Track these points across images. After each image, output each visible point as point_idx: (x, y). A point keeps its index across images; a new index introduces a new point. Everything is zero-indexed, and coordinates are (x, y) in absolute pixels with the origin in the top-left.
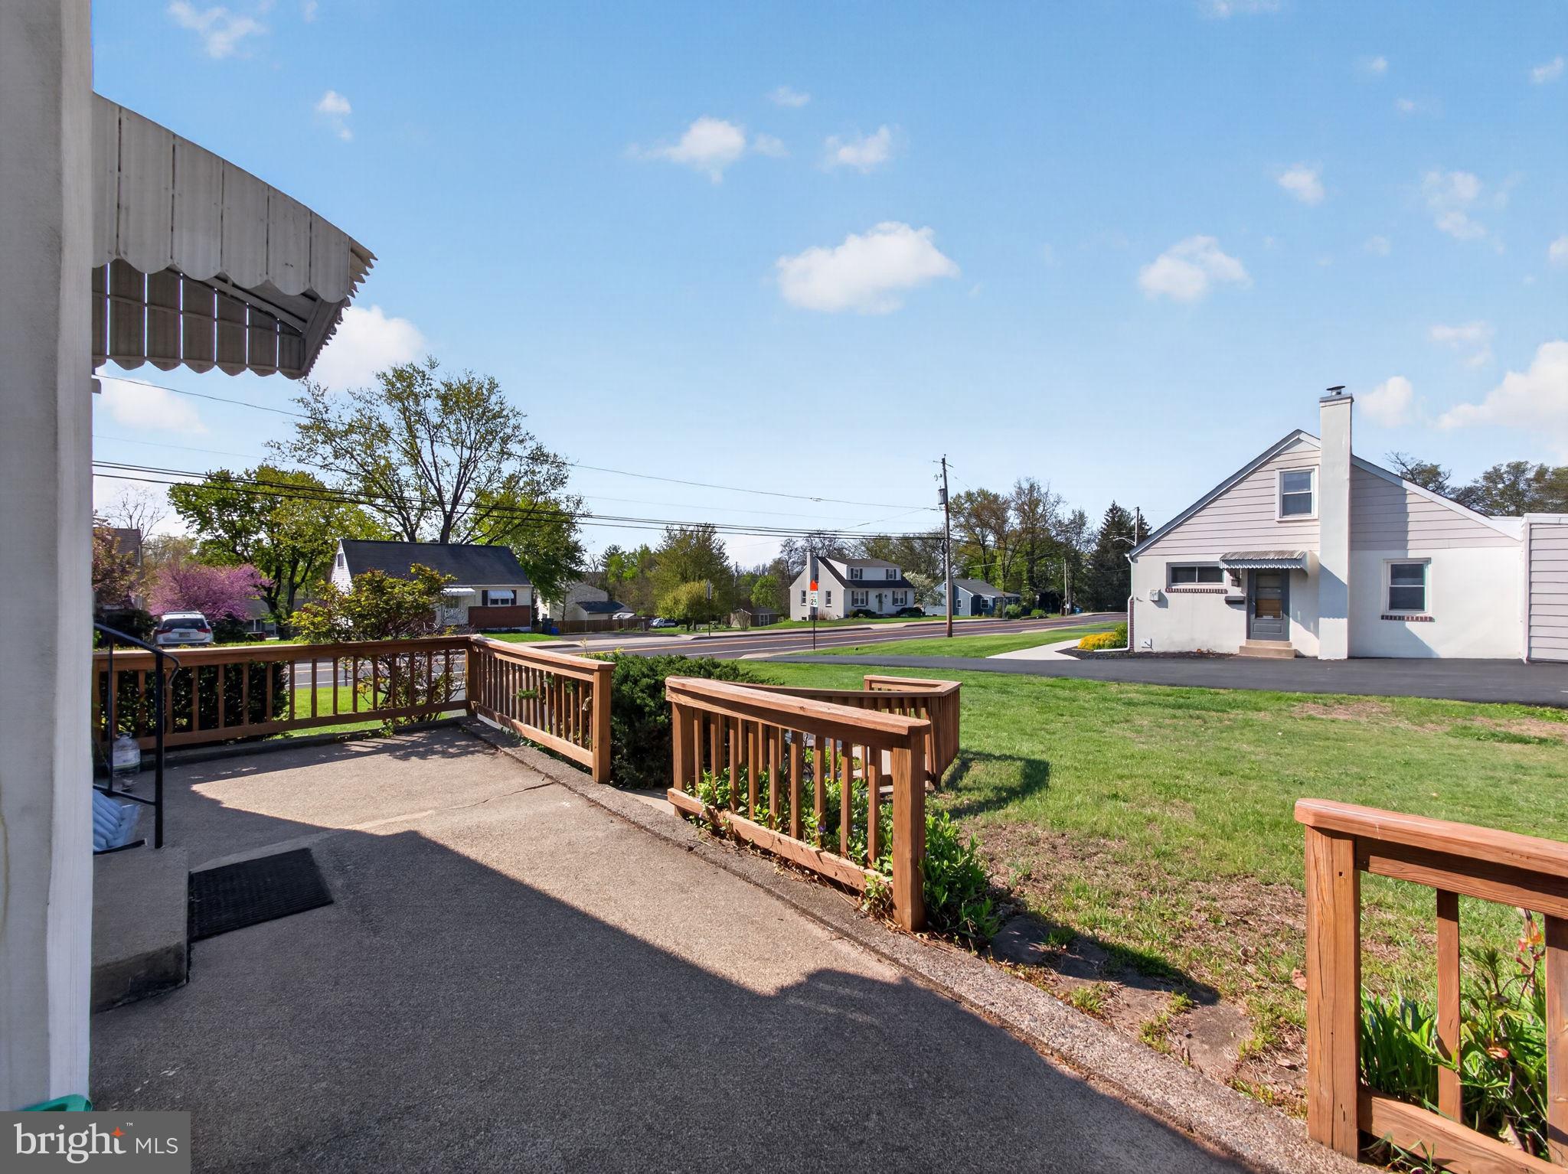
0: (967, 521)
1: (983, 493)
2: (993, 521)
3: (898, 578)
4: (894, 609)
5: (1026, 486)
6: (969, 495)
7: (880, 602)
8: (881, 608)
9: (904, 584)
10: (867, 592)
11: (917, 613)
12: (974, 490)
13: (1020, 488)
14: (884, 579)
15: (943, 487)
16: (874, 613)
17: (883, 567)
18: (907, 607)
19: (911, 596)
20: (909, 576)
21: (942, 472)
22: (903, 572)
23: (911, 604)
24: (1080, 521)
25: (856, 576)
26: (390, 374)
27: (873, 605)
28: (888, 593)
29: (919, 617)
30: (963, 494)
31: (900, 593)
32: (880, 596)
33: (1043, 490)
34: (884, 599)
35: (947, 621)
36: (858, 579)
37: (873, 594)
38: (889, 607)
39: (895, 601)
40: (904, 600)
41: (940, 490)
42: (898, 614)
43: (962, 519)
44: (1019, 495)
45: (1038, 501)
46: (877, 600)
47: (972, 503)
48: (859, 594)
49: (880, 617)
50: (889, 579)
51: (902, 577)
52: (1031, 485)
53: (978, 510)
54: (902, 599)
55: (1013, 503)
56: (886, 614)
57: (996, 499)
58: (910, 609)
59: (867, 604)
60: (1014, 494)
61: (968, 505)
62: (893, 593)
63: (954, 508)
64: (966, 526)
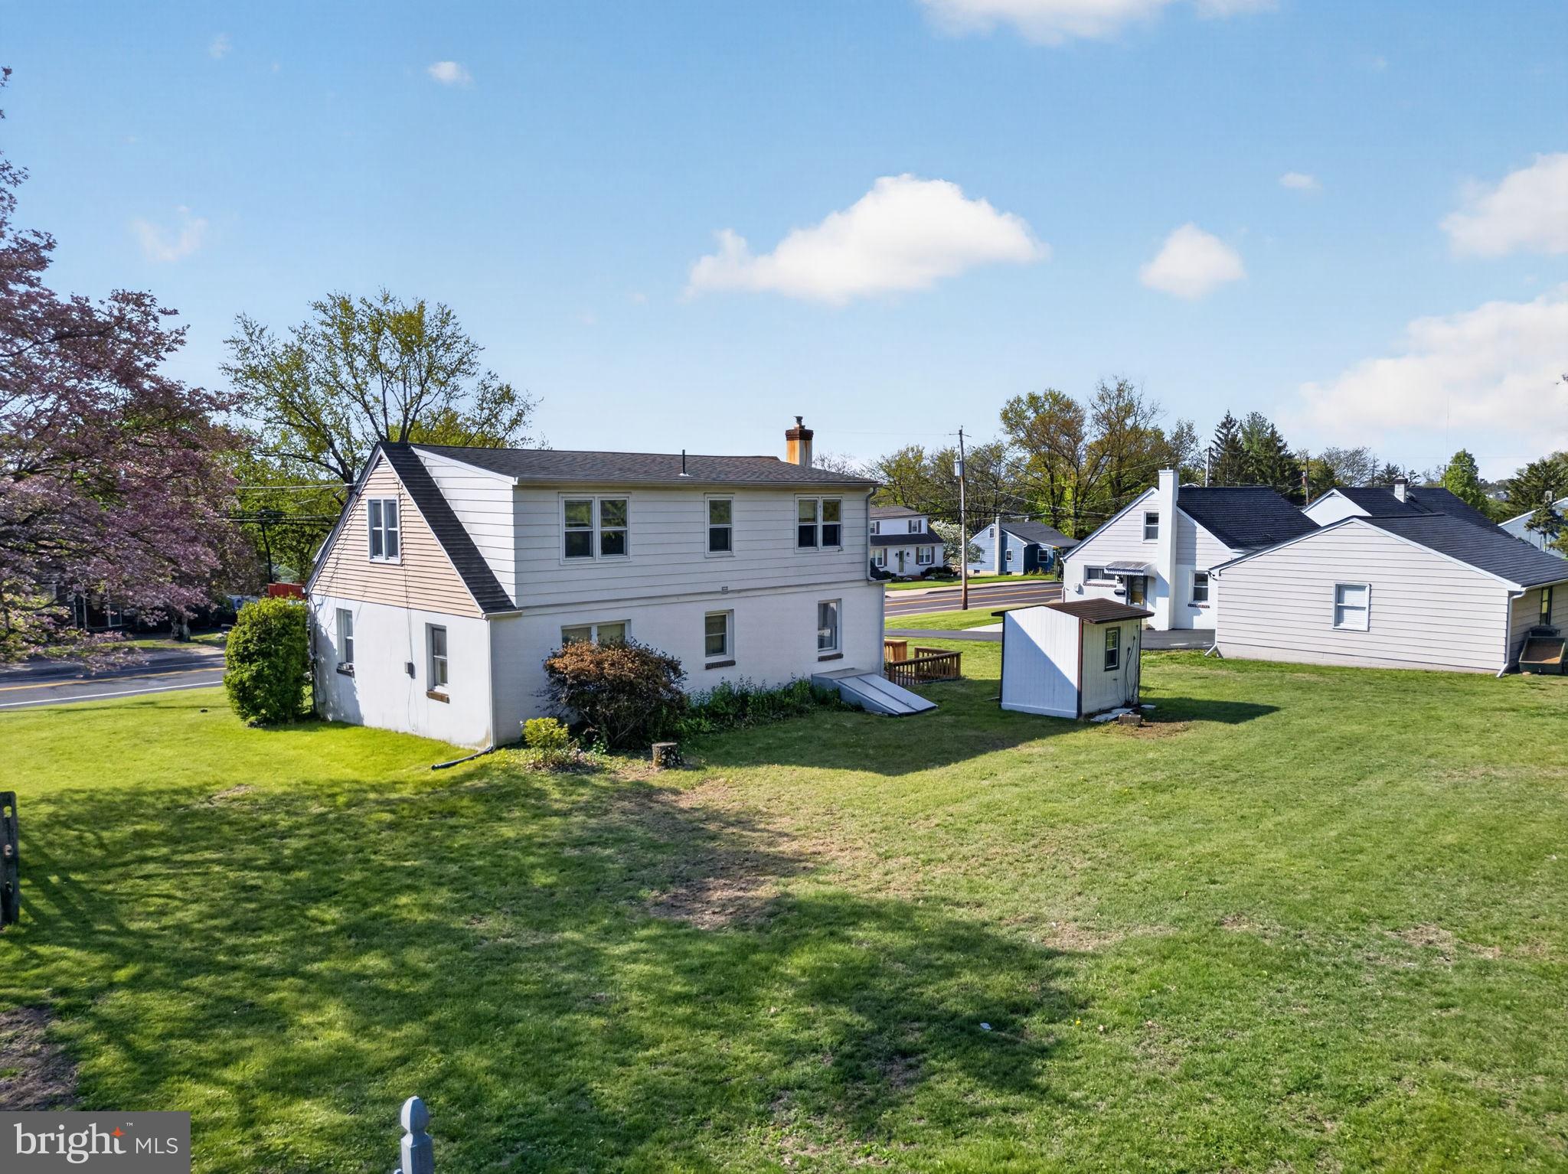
0: (1029, 435)
1: (1056, 398)
3: (924, 531)
4: (918, 569)
5: (1113, 387)
6: (1033, 400)
7: (901, 560)
8: (901, 570)
9: (932, 538)
10: (885, 550)
11: (945, 574)
12: (1040, 393)
13: (1104, 389)
14: (907, 533)
16: (894, 576)
17: (907, 517)
18: (933, 566)
20: (938, 526)
22: (931, 521)
23: (939, 562)
24: (1184, 436)
25: (873, 530)
26: (328, 303)
27: (892, 565)
28: (911, 550)
29: (950, 579)
30: (1025, 398)
31: (925, 549)
32: (901, 555)
33: (1135, 394)
34: (905, 558)
35: (963, 589)
37: (892, 551)
38: (911, 567)
39: (919, 559)
40: (931, 557)
42: (924, 576)
43: (1022, 434)
44: (1102, 399)
45: (1129, 410)
46: (897, 559)
47: (1036, 411)
48: (876, 553)
49: (899, 581)
50: (913, 533)
51: (929, 529)
52: (1121, 385)
53: (1044, 422)
54: (928, 557)
55: (1094, 411)
56: (908, 576)
57: (1069, 406)
58: (938, 570)
59: (886, 565)
60: (1096, 401)
61: (1031, 414)
62: (918, 549)
63: (1012, 417)
64: (1028, 443)
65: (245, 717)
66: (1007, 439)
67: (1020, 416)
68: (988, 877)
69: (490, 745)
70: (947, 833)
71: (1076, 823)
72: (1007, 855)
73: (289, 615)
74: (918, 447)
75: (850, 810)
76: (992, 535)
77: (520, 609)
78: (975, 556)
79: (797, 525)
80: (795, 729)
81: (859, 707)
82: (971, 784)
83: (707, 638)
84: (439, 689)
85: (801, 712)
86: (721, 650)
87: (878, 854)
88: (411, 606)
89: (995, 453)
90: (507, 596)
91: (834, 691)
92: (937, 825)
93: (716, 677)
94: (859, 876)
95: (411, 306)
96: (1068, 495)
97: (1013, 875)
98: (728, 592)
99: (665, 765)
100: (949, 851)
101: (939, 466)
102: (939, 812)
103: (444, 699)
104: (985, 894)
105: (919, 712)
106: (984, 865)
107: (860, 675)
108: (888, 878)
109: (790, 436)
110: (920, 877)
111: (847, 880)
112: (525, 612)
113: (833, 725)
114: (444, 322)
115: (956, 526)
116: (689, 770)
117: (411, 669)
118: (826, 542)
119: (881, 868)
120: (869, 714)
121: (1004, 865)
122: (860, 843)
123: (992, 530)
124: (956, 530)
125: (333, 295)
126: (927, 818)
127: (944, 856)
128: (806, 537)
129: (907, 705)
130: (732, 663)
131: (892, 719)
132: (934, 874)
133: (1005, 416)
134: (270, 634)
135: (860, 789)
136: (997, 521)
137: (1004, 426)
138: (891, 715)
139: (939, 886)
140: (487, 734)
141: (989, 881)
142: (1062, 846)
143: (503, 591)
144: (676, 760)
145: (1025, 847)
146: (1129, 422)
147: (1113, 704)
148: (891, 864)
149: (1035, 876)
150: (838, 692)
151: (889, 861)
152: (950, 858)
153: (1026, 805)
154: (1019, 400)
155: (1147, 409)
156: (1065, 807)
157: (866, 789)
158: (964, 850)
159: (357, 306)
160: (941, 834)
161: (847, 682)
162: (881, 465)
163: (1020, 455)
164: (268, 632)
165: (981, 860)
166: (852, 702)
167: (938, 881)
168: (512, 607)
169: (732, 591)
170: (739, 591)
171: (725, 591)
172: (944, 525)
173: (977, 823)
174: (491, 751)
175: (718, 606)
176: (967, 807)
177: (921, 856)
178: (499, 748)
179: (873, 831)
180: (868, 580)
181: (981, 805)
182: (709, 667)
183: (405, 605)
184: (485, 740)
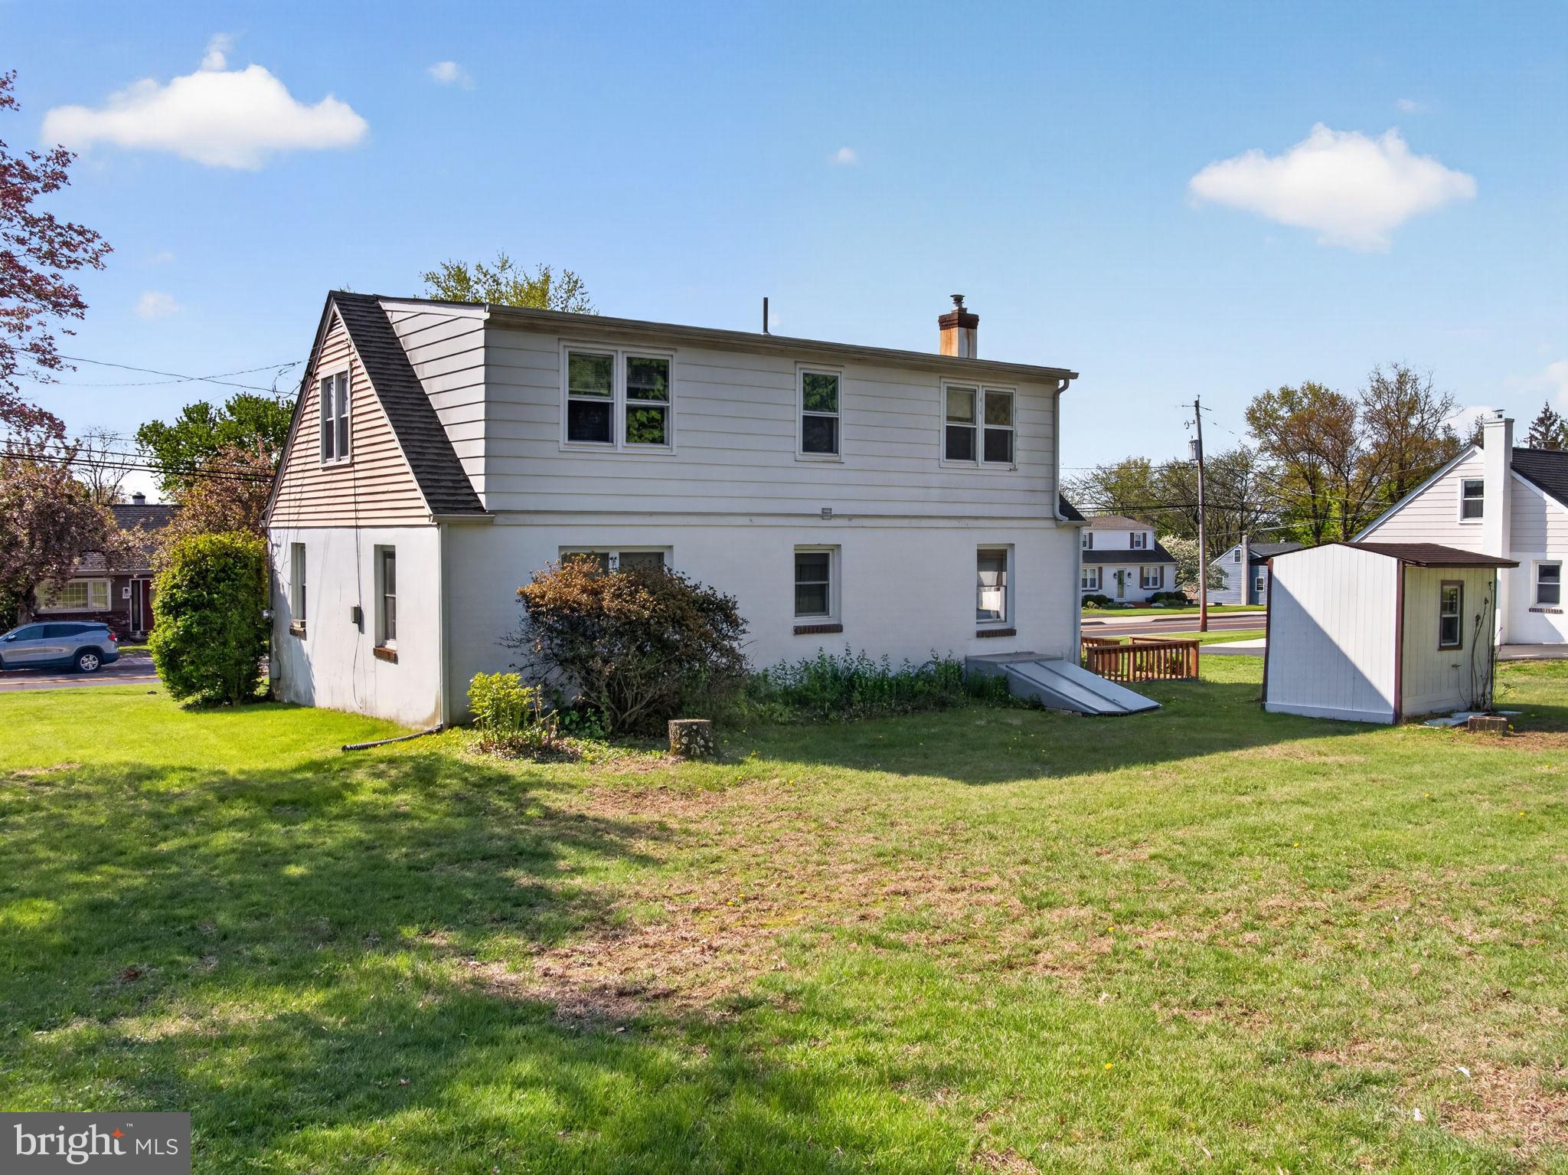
0: (1283, 440)
1: (1315, 392)
2: (1328, 442)
3: (1150, 546)
4: (1143, 594)
5: (1391, 377)
6: (1287, 395)
7: (1121, 582)
8: (1121, 595)
9: (1160, 555)
10: (1100, 569)
11: (1178, 600)
12: (1296, 385)
13: (1380, 381)
14: (1128, 548)
15: (1196, 438)
16: (1111, 600)
17: (1128, 529)
18: (1162, 590)
19: (1170, 571)
20: (1168, 542)
21: (1195, 418)
22: (1159, 535)
23: (1169, 586)
25: (1085, 543)
26: (442, 273)
27: (1110, 588)
28: (1133, 569)
29: (1181, 606)
30: (1276, 393)
31: (1151, 569)
32: (1120, 577)
33: (1422, 386)
34: (1126, 580)
35: (1200, 615)
36: (1087, 549)
37: (1110, 570)
38: (1134, 590)
39: (1144, 582)
40: (1159, 580)
41: (1192, 442)
42: (1149, 603)
43: (1274, 438)
44: (1378, 393)
45: (1413, 406)
46: (1116, 582)
47: (1292, 410)
48: (1089, 571)
49: (1117, 608)
50: (1136, 548)
51: (1157, 545)
52: (1401, 376)
53: (1302, 421)
54: (1155, 579)
55: (1366, 409)
56: (1129, 603)
57: (1334, 400)
58: (1168, 595)
59: (1100, 587)
60: (1369, 392)
61: (1285, 412)
62: (1142, 569)
63: (1260, 418)
64: (1282, 450)
65: (178, 696)
66: (1254, 444)
67: (1271, 416)
68: (1264, 950)
69: (439, 722)
70: (1173, 869)
71: (1437, 861)
72: (1301, 911)
73: (238, 556)
74: (1142, 459)
75: (991, 828)
76: (1238, 559)
77: (491, 512)
78: (1216, 582)
79: (942, 425)
80: (930, 723)
81: (1038, 703)
82: (1218, 798)
83: (797, 586)
84: (390, 645)
85: (942, 705)
86: (823, 609)
87: (1024, 899)
88: (361, 523)
89: (1240, 463)
90: (475, 495)
91: (998, 678)
92: (1153, 857)
93: (811, 648)
94: (974, 936)
95: (536, 277)
96: (1335, 513)
97: (1323, 948)
98: (832, 516)
99: (687, 754)
100: (1175, 901)
101: (1169, 479)
102: (1160, 837)
103: (392, 657)
104: (1259, 986)
105: (1131, 713)
106: (1254, 928)
107: (1040, 660)
108: (1038, 942)
109: (945, 323)
110: (1106, 945)
111: (944, 943)
112: (500, 519)
113: (989, 722)
114: (571, 292)
115: (1192, 543)
116: (725, 763)
117: (358, 616)
118: (988, 457)
119: (1027, 924)
120: (1051, 713)
121: (1299, 930)
122: (993, 881)
123: (1237, 552)
124: (1191, 548)
125: (448, 264)
126: (1135, 844)
127: (1163, 907)
128: (959, 445)
129: (1113, 702)
130: (837, 629)
131: (1087, 719)
132: (1141, 941)
133: (1252, 417)
134: (204, 578)
135: (1014, 800)
136: (1244, 540)
137: (1251, 428)
138: (1085, 714)
139: (1150, 965)
140: (436, 708)
141: (1267, 959)
142: (1423, 899)
143: (471, 487)
144: (707, 748)
145: (1340, 896)
146: (1414, 421)
147: (1452, 705)
148: (1050, 917)
149: (1375, 954)
150: (1004, 682)
151: (1045, 912)
152: (1178, 912)
153: (1326, 832)
154: (1269, 397)
155: (1437, 404)
156: (1405, 835)
157: (1027, 801)
158: (1209, 899)
159: (472, 273)
160: (1161, 871)
161: (1020, 667)
162: (1096, 477)
163: (1273, 463)
164: (202, 574)
165: (1246, 918)
166: (1026, 697)
167: (1148, 955)
168: (481, 509)
169: (836, 516)
170: (851, 517)
171: (826, 514)
172: (1175, 540)
173: (1232, 855)
174: (439, 731)
175: (817, 537)
176: (1217, 830)
177: (1117, 906)
178: (451, 726)
179: (1025, 862)
180: (1055, 519)
181: (1239, 830)
182: (799, 631)
183: (353, 523)
184: (433, 717)
